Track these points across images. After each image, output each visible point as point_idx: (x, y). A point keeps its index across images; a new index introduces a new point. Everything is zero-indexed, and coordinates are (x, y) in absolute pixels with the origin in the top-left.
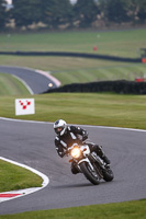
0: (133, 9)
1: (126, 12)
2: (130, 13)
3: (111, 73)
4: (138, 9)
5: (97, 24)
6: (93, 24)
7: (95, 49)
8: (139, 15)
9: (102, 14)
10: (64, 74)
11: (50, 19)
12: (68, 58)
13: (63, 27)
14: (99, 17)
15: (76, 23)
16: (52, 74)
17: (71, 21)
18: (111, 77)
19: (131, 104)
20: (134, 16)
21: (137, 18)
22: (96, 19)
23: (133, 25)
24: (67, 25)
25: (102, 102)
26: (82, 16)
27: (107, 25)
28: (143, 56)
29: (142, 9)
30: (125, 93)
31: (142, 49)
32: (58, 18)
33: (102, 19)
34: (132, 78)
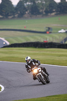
0: (42, 9)
1: (39, 10)
2: (41, 11)
3: (32, 38)
4: (44, 9)
5: (26, 16)
6: (24, 16)
7: (25, 27)
8: (45, 12)
9: (28, 11)
10: (11, 39)
11: (4, 14)
12: (12, 32)
13: (10, 17)
14: (27, 12)
15: (16, 15)
16: (5, 39)
17: (14, 15)
18: (32, 40)
19: (41, 52)
20: (43, 12)
21: (44, 13)
22: (26, 14)
23: (43, 16)
24: (12, 16)
25: (28, 52)
26: (19, 12)
27: (31, 16)
28: (47, 30)
29: (46, 9)
30: (39, 48)
31: (47, 27)
32: (8, 13)
33: (28, 13)
34: (42, 41)
